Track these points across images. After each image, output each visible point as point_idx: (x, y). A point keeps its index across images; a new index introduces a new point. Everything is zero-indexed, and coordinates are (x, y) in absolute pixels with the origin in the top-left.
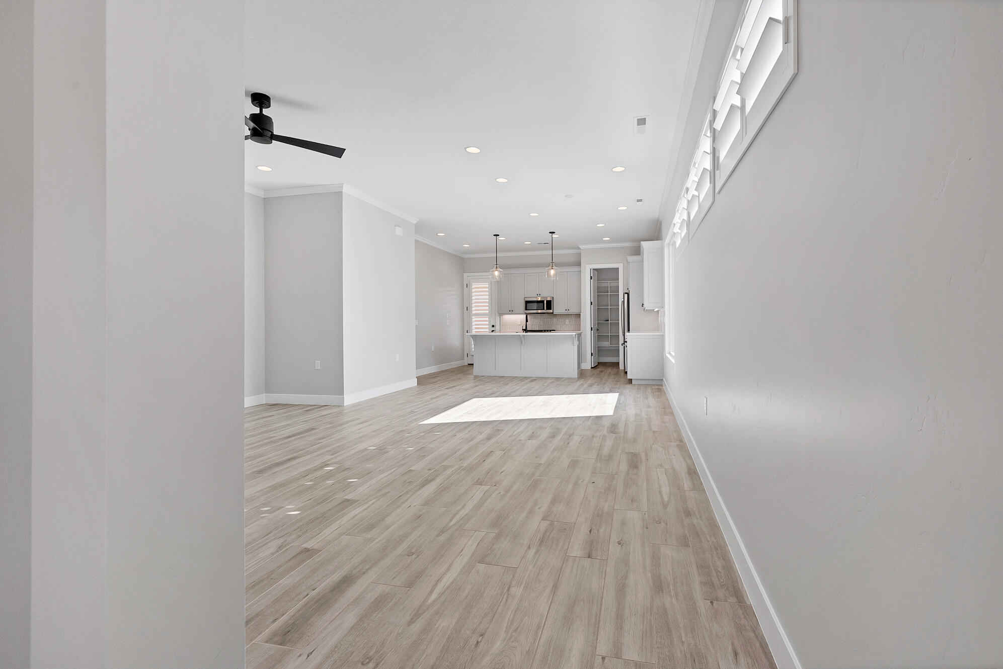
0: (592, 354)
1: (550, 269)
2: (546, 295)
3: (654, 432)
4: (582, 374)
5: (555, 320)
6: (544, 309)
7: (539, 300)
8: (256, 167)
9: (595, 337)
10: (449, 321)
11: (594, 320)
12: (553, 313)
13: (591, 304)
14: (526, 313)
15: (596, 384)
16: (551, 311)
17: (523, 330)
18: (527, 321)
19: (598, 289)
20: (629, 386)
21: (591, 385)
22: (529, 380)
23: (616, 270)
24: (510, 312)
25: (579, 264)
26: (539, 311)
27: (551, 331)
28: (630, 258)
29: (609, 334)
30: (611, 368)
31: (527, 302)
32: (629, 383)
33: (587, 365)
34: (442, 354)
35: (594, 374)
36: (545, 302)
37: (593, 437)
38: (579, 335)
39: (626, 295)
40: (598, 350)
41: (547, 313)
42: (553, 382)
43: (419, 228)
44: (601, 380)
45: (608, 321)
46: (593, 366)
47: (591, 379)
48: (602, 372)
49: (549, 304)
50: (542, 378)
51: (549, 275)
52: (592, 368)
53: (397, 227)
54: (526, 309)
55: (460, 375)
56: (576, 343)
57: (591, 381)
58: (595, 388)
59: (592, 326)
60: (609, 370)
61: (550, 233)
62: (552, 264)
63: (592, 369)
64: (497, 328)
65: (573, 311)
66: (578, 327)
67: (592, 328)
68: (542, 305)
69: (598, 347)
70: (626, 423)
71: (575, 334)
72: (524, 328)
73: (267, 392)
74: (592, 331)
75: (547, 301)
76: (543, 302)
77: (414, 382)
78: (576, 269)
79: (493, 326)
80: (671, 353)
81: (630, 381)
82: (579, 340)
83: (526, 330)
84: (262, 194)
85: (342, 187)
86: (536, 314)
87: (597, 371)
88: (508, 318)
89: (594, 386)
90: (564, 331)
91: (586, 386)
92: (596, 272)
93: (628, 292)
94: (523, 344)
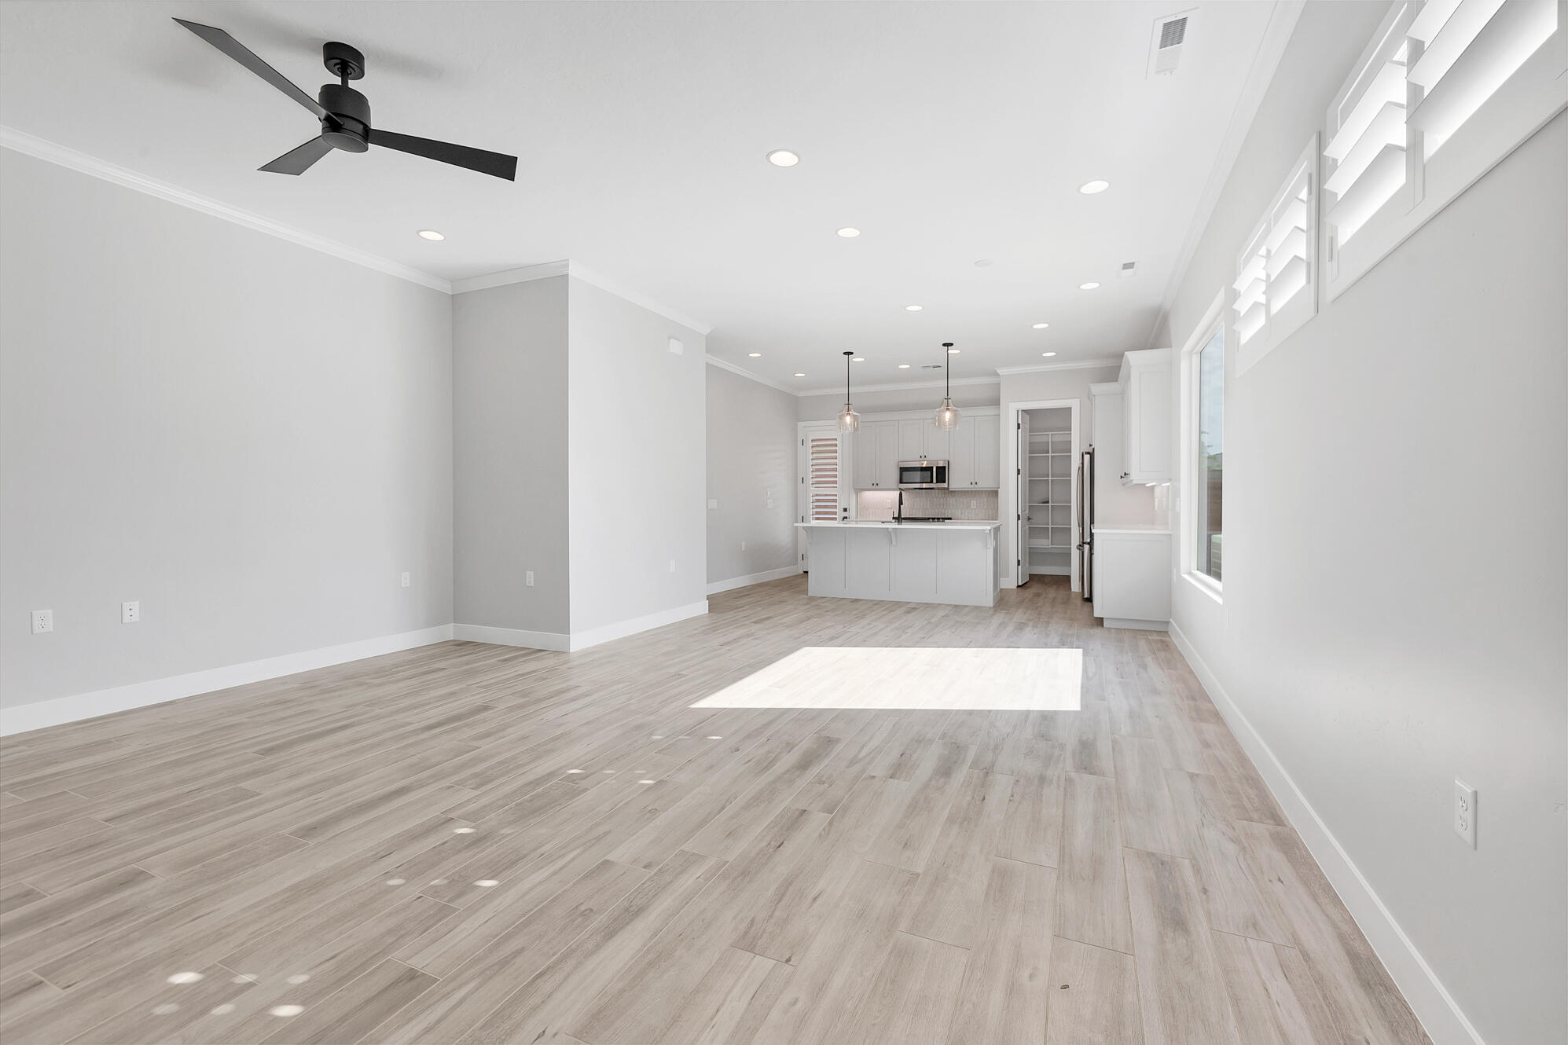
0: (1019, 561)
1: (943, 411)
2: (935, 459)
3: (1193, 777)
4: (1002, 600)
5: (952, 500)
6: (932, 482)
7: (924, 466)
8: (418, 232)
9: (1023, 531)
10: (771, 501)
11: (1024, 502)
12: (948, 489)
13: (1018, 473)
14: (900, 489)
15: (1031, 624)
16: (945, 485)
17: (893, 518)
18: (901, 503)
19: (1030, 447)
20: (1097, 631)
21: (1021, 627)
22: (903, 609)
23: (1068, 411)
24: (874, 487)
25: (996, 402)
26: (924, 486)
27: (944, 519)
28: (1098, 389)
29: (1050, 526)
30: (1055, 586)
31: (903, 470)
32: (1098, 625)
33: (1011, 582)
34: (758, 555)
35: (1022, 602)
36: (935, 469)
37: (1042, 779)
38: (997, 530)
39: (1087, 457)
40: (1030, 553)
41: (939, 489)
42: (947, 616)
43: (714, 344)
44: (1039, 614)
45: (1048, 502)
46: (1020, 584)
47: (1020, 611)
48: (1038, 595)
49: (942, 473)
50: (928, 606)
51: (940, 421)
52: (1018, 586)
53: (672, 340)
54: (901, 482)
55: (785, 594)
56: (991, 544)
57: (1019, 616)
58: (1029, 633)
59: (1020, 513)
60: (1052, 592)
61: (944, 345)
62: (947, 402)
63: (1019, 589)
64: (852, 513)
65: (985, 484)
66: (994, 515)
67: (1018, 516)
68: (929, 475)
69: (1030, 548)
70: (1114, 742)
71: (989, 528)
72: (896, 515)
73: (456, 620)
74: (1020, 521)
75: (937, 467)
76: (930, 469)
77: (702, 608)
78: (990, 411)
79: (845, 510)
80: (1193, 571)
81: (1100, 621)
82: (996, 538)
83: (899, 519)
84: (448, 289)
85: (568, 265)
86: (918, 490)
87: (1028, 593)
88: (870, 496)
89: (1028, 629)
90: (969, 520)
91: (1010, 628)
92: (1028, 417)
93: (1091, 451)
94: (894, 543)
